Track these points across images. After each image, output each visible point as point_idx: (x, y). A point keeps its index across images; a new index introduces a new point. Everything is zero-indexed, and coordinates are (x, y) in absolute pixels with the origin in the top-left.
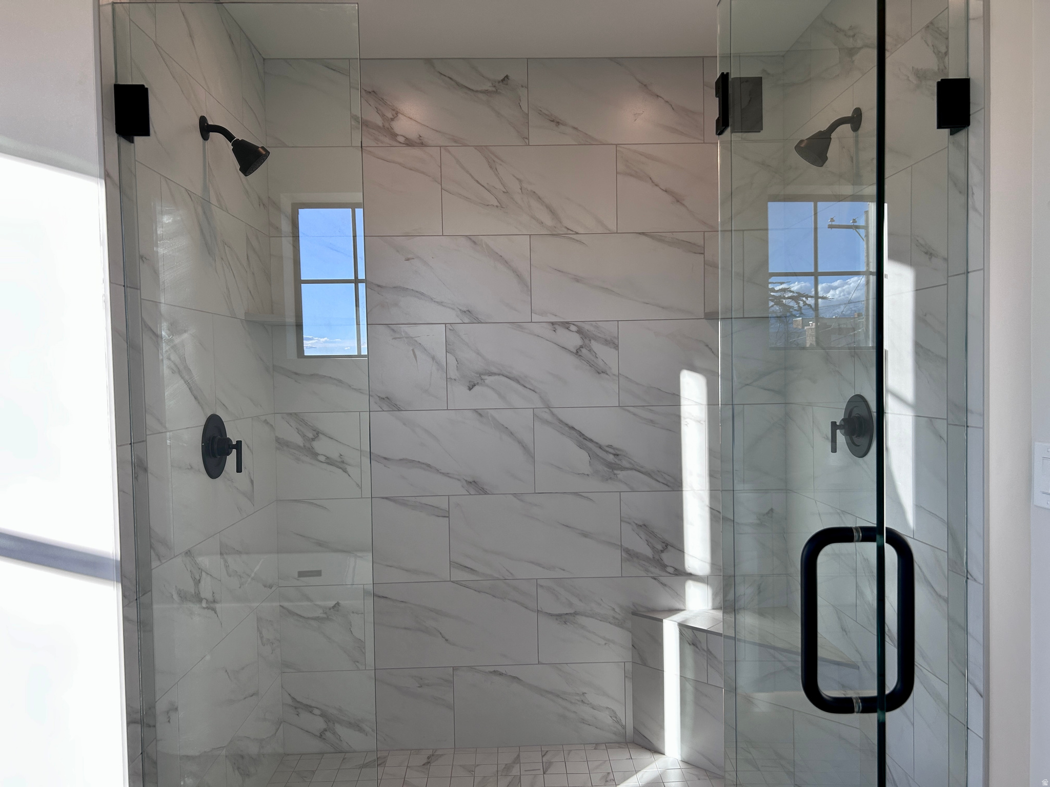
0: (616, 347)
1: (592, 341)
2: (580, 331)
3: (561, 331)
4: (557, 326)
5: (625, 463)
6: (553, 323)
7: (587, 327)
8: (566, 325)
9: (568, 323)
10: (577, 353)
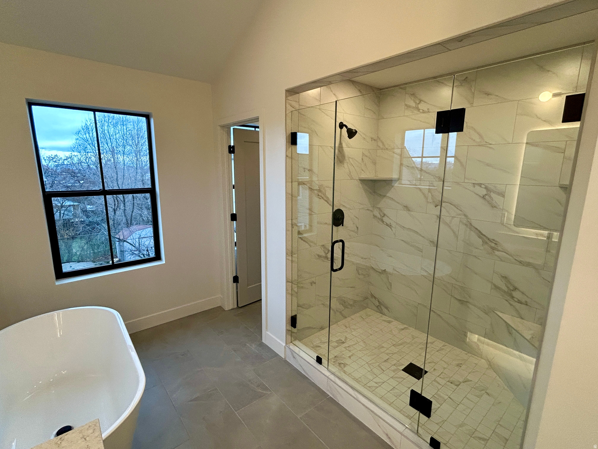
0: (503, 196)
1: (492, 193)
2: (486, 188)
3: (477, 187)
4: (476, 185)
5: (499, 248)
6: (474, 184)
7: (490, 186)
8: (480, 185)
9: (481, 184)
10: (483, 197)
